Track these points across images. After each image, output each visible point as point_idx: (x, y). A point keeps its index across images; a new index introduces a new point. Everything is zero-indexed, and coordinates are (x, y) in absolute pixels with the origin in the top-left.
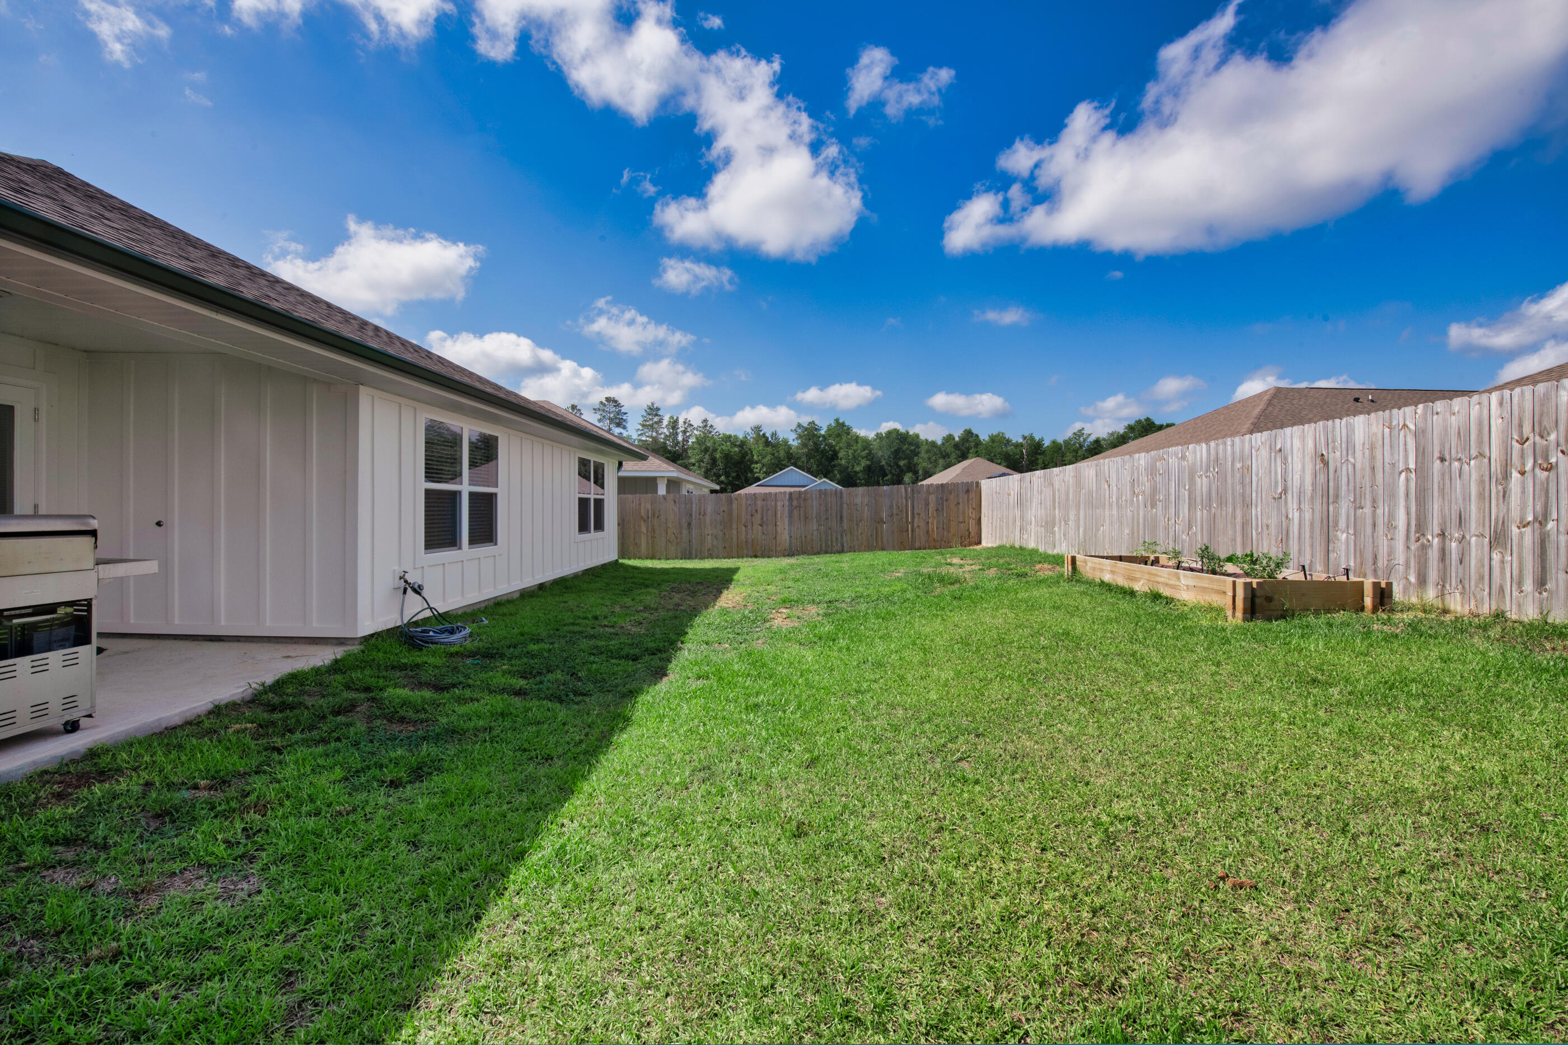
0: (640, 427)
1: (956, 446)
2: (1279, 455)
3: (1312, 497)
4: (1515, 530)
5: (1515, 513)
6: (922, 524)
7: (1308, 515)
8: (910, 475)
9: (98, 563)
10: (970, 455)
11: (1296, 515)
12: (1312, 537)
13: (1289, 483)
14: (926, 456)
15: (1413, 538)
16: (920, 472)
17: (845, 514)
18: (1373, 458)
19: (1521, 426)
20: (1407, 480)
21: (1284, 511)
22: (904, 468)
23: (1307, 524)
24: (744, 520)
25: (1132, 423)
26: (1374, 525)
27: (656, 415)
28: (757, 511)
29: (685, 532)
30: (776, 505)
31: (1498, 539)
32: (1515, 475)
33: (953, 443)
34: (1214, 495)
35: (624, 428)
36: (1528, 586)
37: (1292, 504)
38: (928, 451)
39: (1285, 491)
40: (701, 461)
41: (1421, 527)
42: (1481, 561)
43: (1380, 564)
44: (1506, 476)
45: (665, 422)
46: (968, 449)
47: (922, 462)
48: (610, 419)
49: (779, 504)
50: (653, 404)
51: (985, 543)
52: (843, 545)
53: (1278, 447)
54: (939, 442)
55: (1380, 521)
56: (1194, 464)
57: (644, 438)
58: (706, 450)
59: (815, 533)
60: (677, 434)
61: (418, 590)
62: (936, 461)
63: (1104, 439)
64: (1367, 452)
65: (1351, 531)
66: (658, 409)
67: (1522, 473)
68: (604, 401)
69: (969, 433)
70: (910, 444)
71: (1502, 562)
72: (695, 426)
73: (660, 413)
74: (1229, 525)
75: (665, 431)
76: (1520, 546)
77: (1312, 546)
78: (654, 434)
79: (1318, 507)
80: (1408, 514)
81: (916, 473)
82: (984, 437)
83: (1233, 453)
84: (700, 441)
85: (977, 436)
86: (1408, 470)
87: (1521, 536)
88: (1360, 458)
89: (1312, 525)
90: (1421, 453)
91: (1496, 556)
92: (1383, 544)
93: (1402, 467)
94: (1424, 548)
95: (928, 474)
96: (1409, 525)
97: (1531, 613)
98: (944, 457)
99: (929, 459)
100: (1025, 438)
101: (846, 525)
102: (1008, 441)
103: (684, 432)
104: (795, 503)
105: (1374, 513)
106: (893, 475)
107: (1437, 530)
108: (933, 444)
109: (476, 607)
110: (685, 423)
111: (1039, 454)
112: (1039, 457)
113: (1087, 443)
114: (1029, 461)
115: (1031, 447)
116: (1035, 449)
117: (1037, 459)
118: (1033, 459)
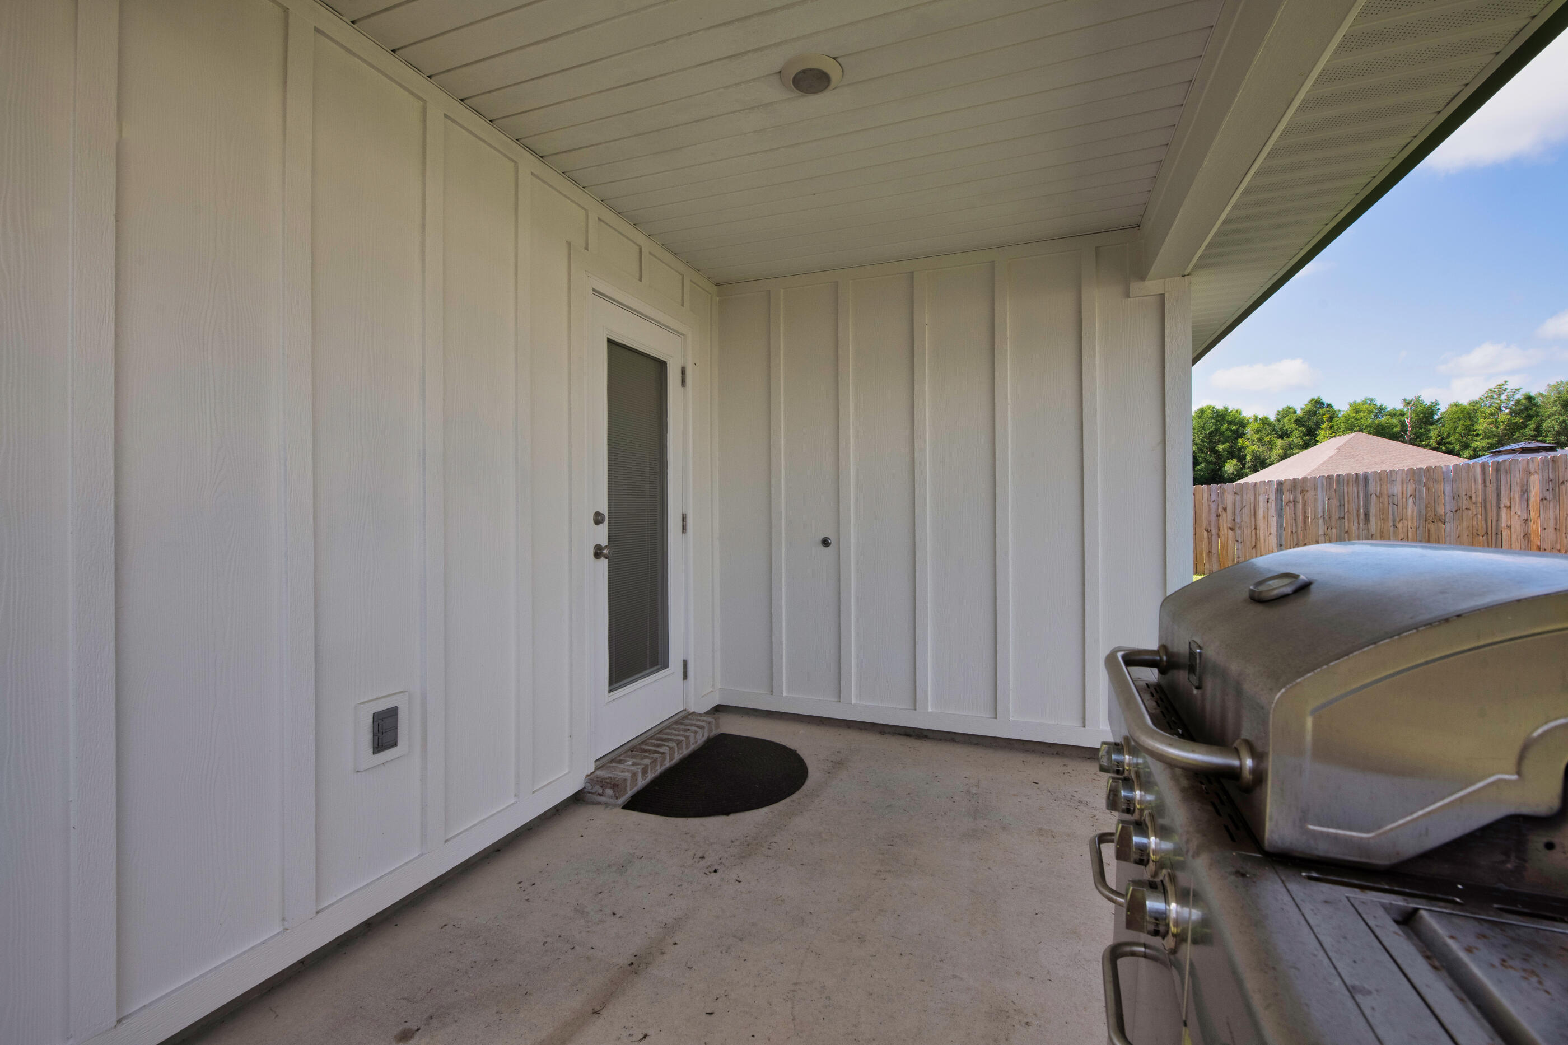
1: (1299, 421)
8: (1234, 461)
10: (1322, 433)
14: (1255, 437)
16: (1248, 458)
22: (1225, 454)
33: (1294, 417)
38: (1258, 431)
46: (1318, 426)
47: (1250, 445)
54: (1272, 418)
62: (1270, 442)
63: (1541, 395)
69: (1318, 403)
70: (1230, 423)
81: (1241, 459)
82: (1342, 405)
85: (1329, 406)
95: (1260, 463)
98: (1281, 437)
99: (1260, 440)
100: (1407, 403)
102: (1381, 410)
106: (1207, 462)
108: (1265, 421)
111: (1432, 424)
112: (1431, 428)
113: (1513, 403)
114: (1415, 434)
115: (1417, 415)
116: (1425, 416)
117: (1429, 430)
118: (1423, 431)
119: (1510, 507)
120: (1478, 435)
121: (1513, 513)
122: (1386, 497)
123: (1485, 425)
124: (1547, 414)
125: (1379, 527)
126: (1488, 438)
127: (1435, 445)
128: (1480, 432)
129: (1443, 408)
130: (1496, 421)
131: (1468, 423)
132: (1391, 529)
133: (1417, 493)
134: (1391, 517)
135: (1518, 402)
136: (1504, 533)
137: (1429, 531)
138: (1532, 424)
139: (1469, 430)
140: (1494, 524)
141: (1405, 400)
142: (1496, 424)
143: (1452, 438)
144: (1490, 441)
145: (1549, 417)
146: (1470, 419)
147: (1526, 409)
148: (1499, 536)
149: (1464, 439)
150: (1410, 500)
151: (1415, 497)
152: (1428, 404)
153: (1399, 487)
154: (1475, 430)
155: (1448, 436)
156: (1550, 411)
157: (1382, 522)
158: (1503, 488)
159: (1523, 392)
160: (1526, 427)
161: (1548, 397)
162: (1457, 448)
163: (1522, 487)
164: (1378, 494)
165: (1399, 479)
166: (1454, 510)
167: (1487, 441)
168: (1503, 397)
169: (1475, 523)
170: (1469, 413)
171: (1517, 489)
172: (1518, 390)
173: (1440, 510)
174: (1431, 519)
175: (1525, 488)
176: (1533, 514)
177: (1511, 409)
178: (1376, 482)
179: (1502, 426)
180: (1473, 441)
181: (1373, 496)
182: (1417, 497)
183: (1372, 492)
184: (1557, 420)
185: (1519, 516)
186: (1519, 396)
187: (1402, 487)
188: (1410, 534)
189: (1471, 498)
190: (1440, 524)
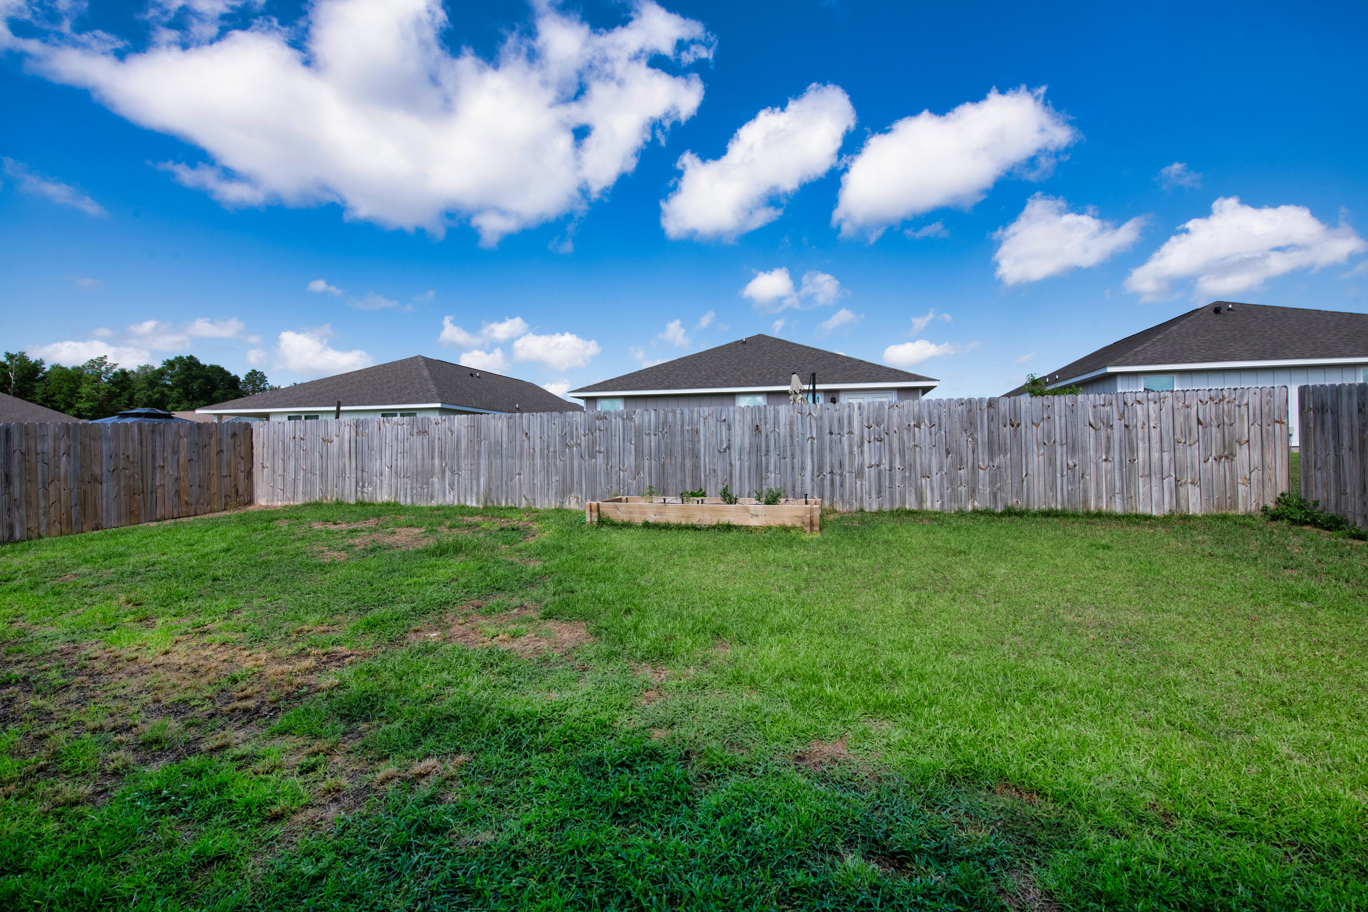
2: (723, 424)
3: (749, 452)
4: (867, 470)
5: (867, 463)
6: (168, 482)
7: (746, 464)
11: (738, 463)
12: (749, 477)
13: (732, 442)
15: (816, 474)
18: (791, 430)
19: (868, 420)
20: (812, 443)
21: (728, 460)
23: (746, 468)
25: (172, 358)
26: (793, 468)
31: (860, 474)
32: (866, 443)
34: (663, 448)
36: (874, 496)
37: (735, 454)
39: (729, 447)
41: (821, 469)
42: (851, 485)
43: (797, 490)
44: (862, 443)
51: (262, 501)
52: (12, 529)
53: (723, 418)
55: (796, 466)
56: (641, 425)
64: (788, 427)
65: (777, 472)
67: (869, 442)
71: (861, 485)
74: (678, 471)
76: (869, 476)
77: (749, 482)
79: (754, 458)
80: (813, 462)
83: (682, 419)
86: (812, 438)
87: (870, 472)
88: (783, 430)
89: (749, 469)
90: (820, 429)
91: (859, 483)
92: (798, 478)
93: (808, 436)
94: (822, 480)
96: (813, 468)
97: (875, 508)
105: (793, 463)
107: (829, 470)
111: (37, 381)
112: (36, 384)
113: (111, 375)
114: (19, 388)
115: (21, 370)
116: (29, 372)
117: (35, 387)
118: (27, 386)
119: (163, 467)
120: (81, 398)
121: (166, 471)
122: (34, 455)
123: (88, 390)
124: (138, 388)
125: (24, 490)
126: (91, 401)
127: (40, 401)
128: (83, 395)
129: (47, 368)
130: (98, 388)
131: (73, 386)
132: (41, 492)
133: (72, 451)
134: (40, 477)
135: (116, 374)
136: (159, 491)
137: (85, 492)
138: (126, 395)
139: (73, 392)
140: (150, 482)
141: (8, 354)
142: (98, 390)
143: (58, 397)
144: (92, 404)
145: (139, 391)
146: (74, 382)
147: (122, 382)
148: (154, 495)
149: (69, 400)
150: (64, 459)
151: (69, 455)
152: (34, 361)
153: (51, 443)
154: (79, 393)
155: (54, 395)
156: (140, 386)
157: (29, 484)
158: (158, 449)
159: (119, 367)
160: (121, 396)
161: (138, 375)
162: (62, 407)
163: (173, 448)
164: (23, 451)
165: (51, 433)
166: (111, 470)
167: (90, 404)
168: (103, 368)
169: (132, 483)
170: (73, 377)
171: (169, 450)
172: (115, 365)
173: (97, 471)
174: (87, 479)
175: (176, 450)
176: (182, 473)
177: (109, 379)
178: (21, 436)
179: (102, 393)
180: (77, 402)
181: (17, 453)
182: (72, 455)
183: (15, 447)
184: (145, 394)
185: (171, 475)
186: (116, 370)
187: (55, 444)
188: (63, 497)
189: (128, 457)
190: (97, 484)
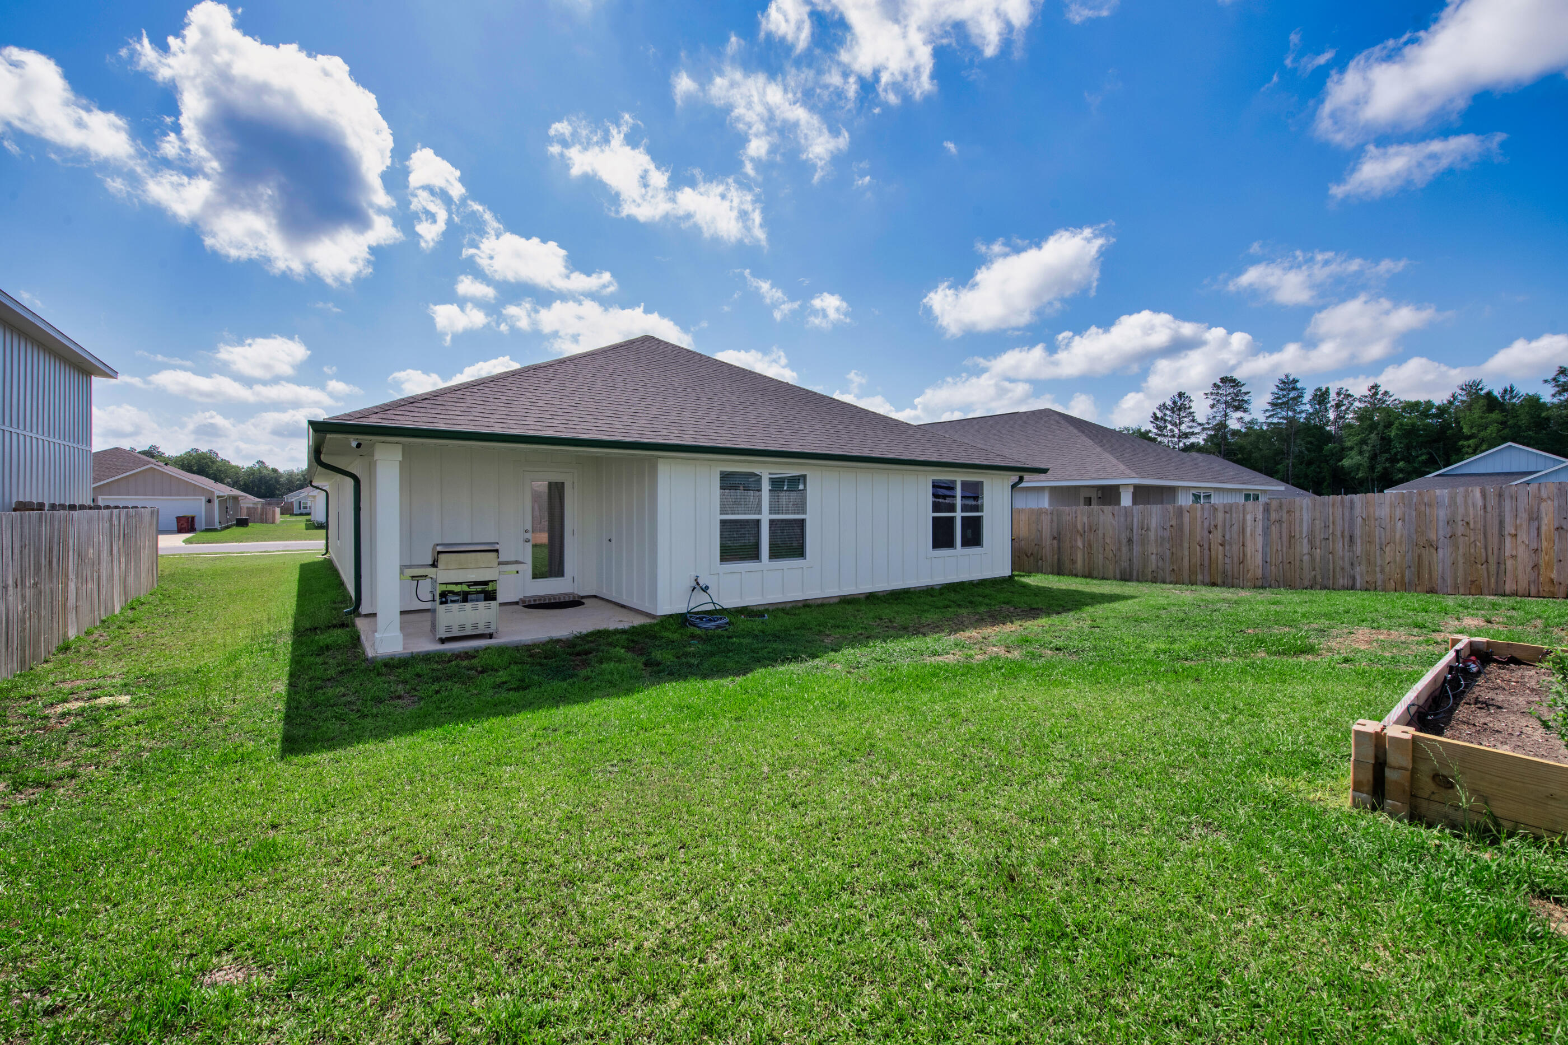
0: (1269, 408)
6: (1523, 553)
9: (499, 564)
17: (1358, 533)
24: (1198, 538)
27: (1294, 389)
28: (1216, 526)
29: (1124, 549)
30: (1244, 520)
35: (1245, 411)
40: (1364, 442)
45: (1307, 397)
48: (1226, 402)
49: (1249, 518)
50: (1287, 376)
52: (1354, 579)
57: (1275, 420)
58: (1373, 426)
59: (1306, 558)
60: (1326, 410)
61: (705, 589)
66: (1295, 381)
68: (1219, 383)
72: (1357, 396)
73: (1299, 385)
75: (1308, 407)
78: (1290, 413)
84: (1363, 416)
101: (1358, 549)
103: (1338, 406)
104: (1274, 516)
109: (780, 607)
110: (1338, 394)
119: (1516, 535)
121: (1519, 542)
125: (1365, 549)
133: (1407, 517)
134: (1378, 540)
136: (1509, 562)
137: (1420, 556)
140: (1496, 551)
148: (1502, 566)
150: (1399, 524)
151: (1404, 520)
157: (1368, 545)
158: (1507, 515)
163: (1531, 514)
164: (1364, 517)
166: (1449, 536)
169: (1473, 551)
171: (1524, 516)
173: (1433, 536)
174: (1422, 544)
175: (1535, 515)
176: (1545, 544)
181: (1359, 519)
182: (1407, 520)
185: (1527, 546)
189: (1468, 523)
190: (1432, 549)
